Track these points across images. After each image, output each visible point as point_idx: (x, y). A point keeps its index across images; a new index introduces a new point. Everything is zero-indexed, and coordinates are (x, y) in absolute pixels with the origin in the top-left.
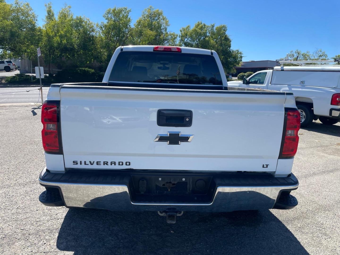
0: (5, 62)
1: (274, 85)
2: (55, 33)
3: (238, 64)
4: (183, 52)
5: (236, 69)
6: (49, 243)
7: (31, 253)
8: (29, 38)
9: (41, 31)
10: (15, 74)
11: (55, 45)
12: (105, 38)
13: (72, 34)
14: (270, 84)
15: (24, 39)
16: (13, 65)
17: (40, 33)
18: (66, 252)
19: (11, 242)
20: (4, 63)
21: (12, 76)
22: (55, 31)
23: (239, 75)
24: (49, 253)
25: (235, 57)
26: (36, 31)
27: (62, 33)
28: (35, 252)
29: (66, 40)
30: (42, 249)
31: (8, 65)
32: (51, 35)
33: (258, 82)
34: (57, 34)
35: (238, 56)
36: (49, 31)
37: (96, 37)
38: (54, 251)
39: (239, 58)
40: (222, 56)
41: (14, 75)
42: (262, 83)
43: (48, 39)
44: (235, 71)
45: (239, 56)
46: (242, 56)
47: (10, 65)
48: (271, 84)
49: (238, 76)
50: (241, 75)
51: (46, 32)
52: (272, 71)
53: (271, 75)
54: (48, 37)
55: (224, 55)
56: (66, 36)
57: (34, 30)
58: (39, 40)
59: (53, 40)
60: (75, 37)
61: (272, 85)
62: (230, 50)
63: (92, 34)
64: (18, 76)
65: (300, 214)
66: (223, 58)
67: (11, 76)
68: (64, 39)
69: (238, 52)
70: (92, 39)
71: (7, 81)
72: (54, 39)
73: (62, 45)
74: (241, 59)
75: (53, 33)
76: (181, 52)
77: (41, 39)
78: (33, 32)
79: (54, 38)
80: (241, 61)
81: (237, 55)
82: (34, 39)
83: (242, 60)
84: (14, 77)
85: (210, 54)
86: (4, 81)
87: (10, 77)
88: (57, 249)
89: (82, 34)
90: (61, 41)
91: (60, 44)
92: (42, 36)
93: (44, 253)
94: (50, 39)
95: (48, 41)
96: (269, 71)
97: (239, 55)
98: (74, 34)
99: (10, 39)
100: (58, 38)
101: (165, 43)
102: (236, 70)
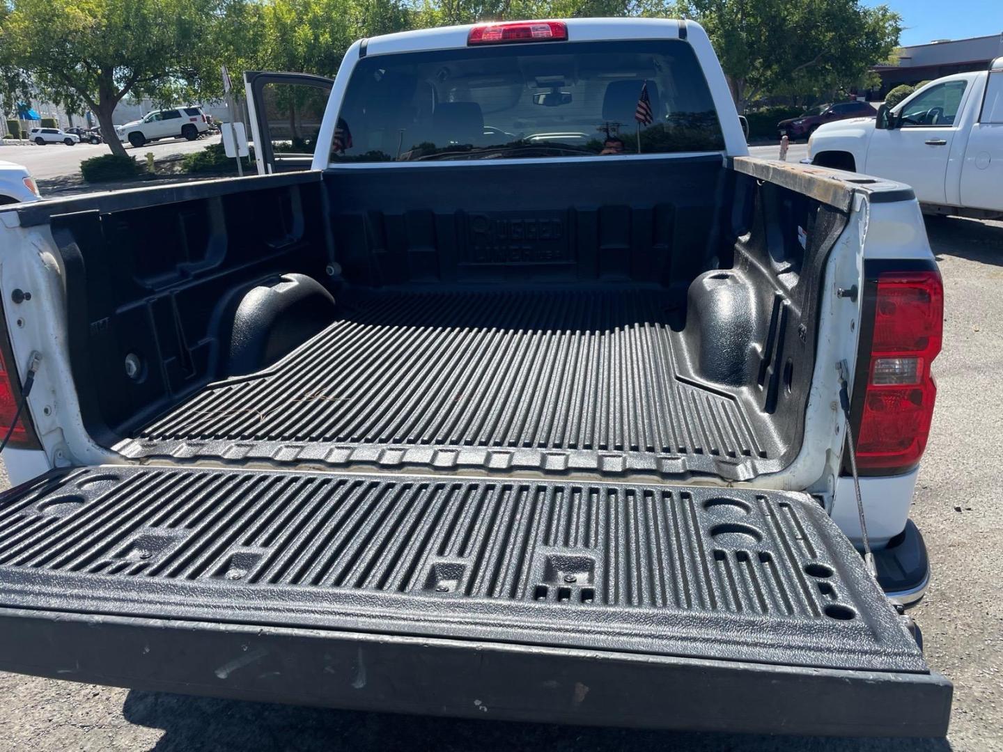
0: (183, 114)
1: (990, 126)
2: (297, 14)
3: (885, 55)
4: (572, 38)
5: (880, 73)
6: (107, 694)
7: (48, 724)
8: (229, 37)
9: (261, 12)
10: (206, 145)
11: (301, 50)
12: (443, 13)
13: (345, 12)
14: (978, 124)
15: (216, 41)
16: (204, 121)
17: (256, 19)
18: (142, 731)
19: (8, 681)
20: (181, 117)
21: (197, 151)
22: (298, 7)
23: (891, 92)
24: (96, 728)
25: (874, 32)
26: (247, 13)
27: (318, 10)
28: (57, 722)
29: (330, 33)
30: (80, 713)
31: (191, 120)
32: (289, 22)
33: (936, 116)
34: (305, 17)
35: (886, 28)
36: (281, 10)
37: (416, 13)
38: (110, 723)
39: (889, 34)
40: (827, 31)
41: (205, 150)
42: (949, 121)
43: (281, 36)
44: (878, 80)
45: (889, 28)
46: (900, 27)
47: (195, 120)
48: (981, 123)
49: (887, 97)
50: (896, 93)
51: (275, 13)
52: (985, 73)
53: (982, 89)
54: (280, 31)
55: (835, 29)
56: (329, 19)
57: (240, 10)
58: (257, 40)
59: (293, 36)
60: (357, 20)
61: (985, 127)
62: (858, 10)
63: (402, 6)
64: (213, 152)
65: (994, 643)
66: (832, 39)
67: (195, 152)
68: (325, 31)
69: (884, 15)
70: (402, 20)
71: (186, 168)
72: (297, 34)
73: (320, 47)
74: (897, 38)
75: (294, 14)
76: (566, 38)
77: (261, 36)
78: (237, 17)
79: (295, 31)
80: (896, 43)
81: (881, 24)
82: (243, 38)
83: (899, 40)
84: (203, 154)
85: (676, 36)
86: (180, 169)
87: (195, 155)
88: (122, 716)
89: (374, 7)
90: (316, 38)
91: (313, 46)
92: (264, 26)
93: (83, 727)
94: (285, 32)
95: (283, 40)
96: (976, 78)
97: (890, 22)
98: (353, 11)
99: (179, 45)
100: (307, 28)
101: (630, 8)
102: (880, 78)
